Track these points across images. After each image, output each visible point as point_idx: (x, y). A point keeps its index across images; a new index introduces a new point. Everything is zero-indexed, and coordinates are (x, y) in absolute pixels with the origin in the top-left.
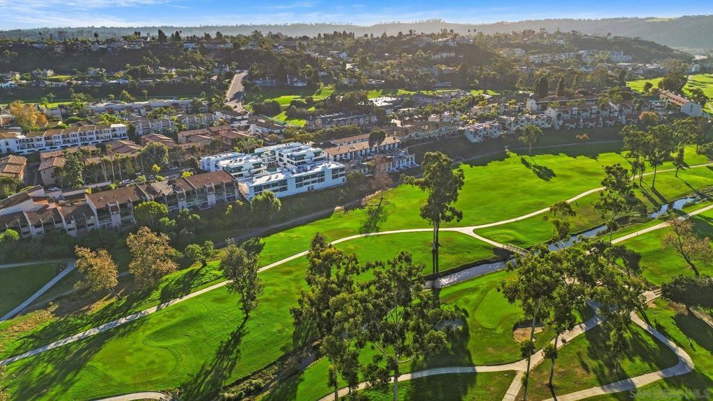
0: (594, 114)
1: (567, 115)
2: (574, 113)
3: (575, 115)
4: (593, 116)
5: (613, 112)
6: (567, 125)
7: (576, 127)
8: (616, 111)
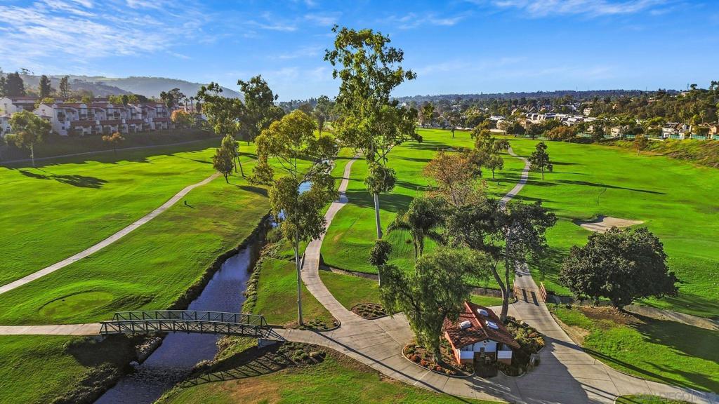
0: (111, 115)
1: (73, 116)
2: (83, 113)
3: (84, 115)
4: (110, 118)
5: (135, 114)
6: (77, 128)
7: (93, 133)
8: (138, 113)
